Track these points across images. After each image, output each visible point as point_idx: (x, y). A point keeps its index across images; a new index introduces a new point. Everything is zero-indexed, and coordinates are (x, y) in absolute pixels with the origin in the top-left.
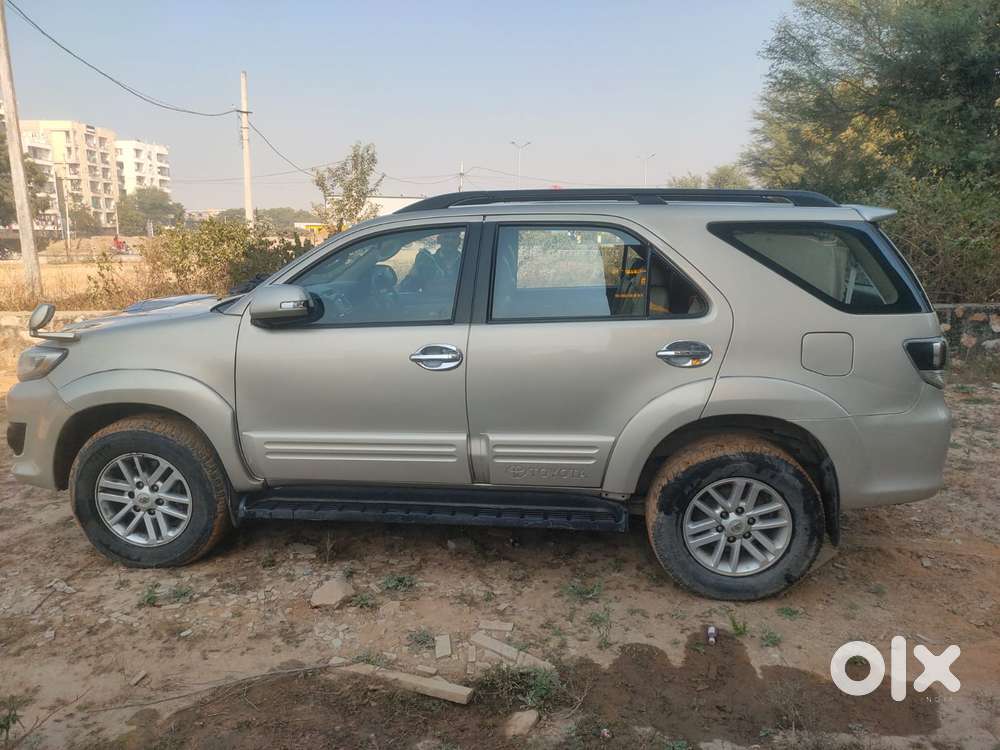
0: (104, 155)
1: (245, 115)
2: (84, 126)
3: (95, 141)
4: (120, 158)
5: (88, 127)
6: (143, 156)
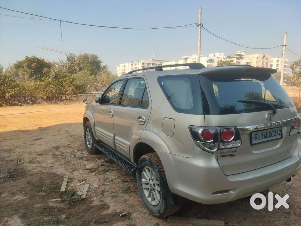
0: (267, 63)
1: (284, 46)
2: (262, 55)
3: (265, 59)
4: (272, 63)
5: (263, 55)
6: (279, 62)
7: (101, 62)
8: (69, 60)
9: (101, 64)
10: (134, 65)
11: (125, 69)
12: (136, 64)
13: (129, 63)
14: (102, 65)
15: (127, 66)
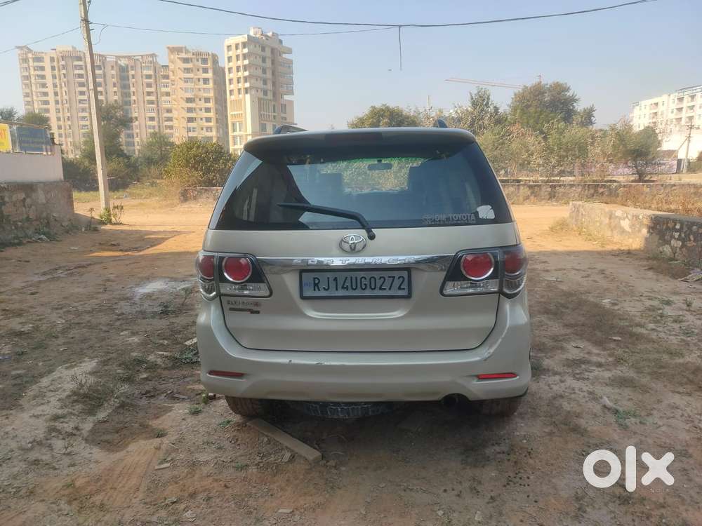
7: (575, 101)
8: (474, 104)
9: (575, 104)
10: (686, 99)
11: (656, 114)
12: (693, 97)
13: (669, 95)
14: (580, 107)
15: (663, 104)
